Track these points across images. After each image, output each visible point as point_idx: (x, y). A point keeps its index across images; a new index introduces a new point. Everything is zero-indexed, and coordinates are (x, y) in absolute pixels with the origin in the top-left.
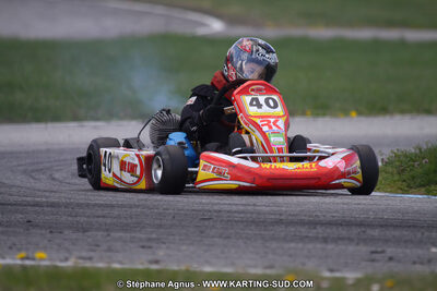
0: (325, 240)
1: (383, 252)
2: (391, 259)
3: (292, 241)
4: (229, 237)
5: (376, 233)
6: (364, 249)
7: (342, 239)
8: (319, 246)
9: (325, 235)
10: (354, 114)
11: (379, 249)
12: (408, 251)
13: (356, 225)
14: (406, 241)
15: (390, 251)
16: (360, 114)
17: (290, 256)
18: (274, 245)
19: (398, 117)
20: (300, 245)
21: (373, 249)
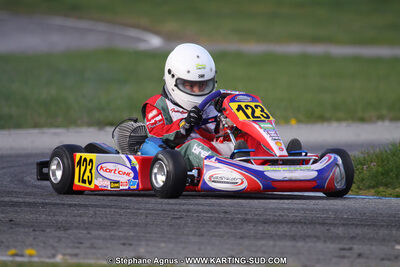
0: (294, 238)
1: (350, 249)
2: (360, 255)
3: (262, 238)
4: (202, 235)
5: (340, 231)
6: (332, 246)
7: (309, 237)
8: (288, 243)
9: (292, 233)
10: (293, 122)
11: (347, 247)
12: (373, 248)
13: (319, 224)
14: (369, 239)
15: (357, 248)
16: (299, 121)
17: (264, 252)
18: (246, 242)
19: (335, 124)
20: (271, 243)
21: (341, 246)
